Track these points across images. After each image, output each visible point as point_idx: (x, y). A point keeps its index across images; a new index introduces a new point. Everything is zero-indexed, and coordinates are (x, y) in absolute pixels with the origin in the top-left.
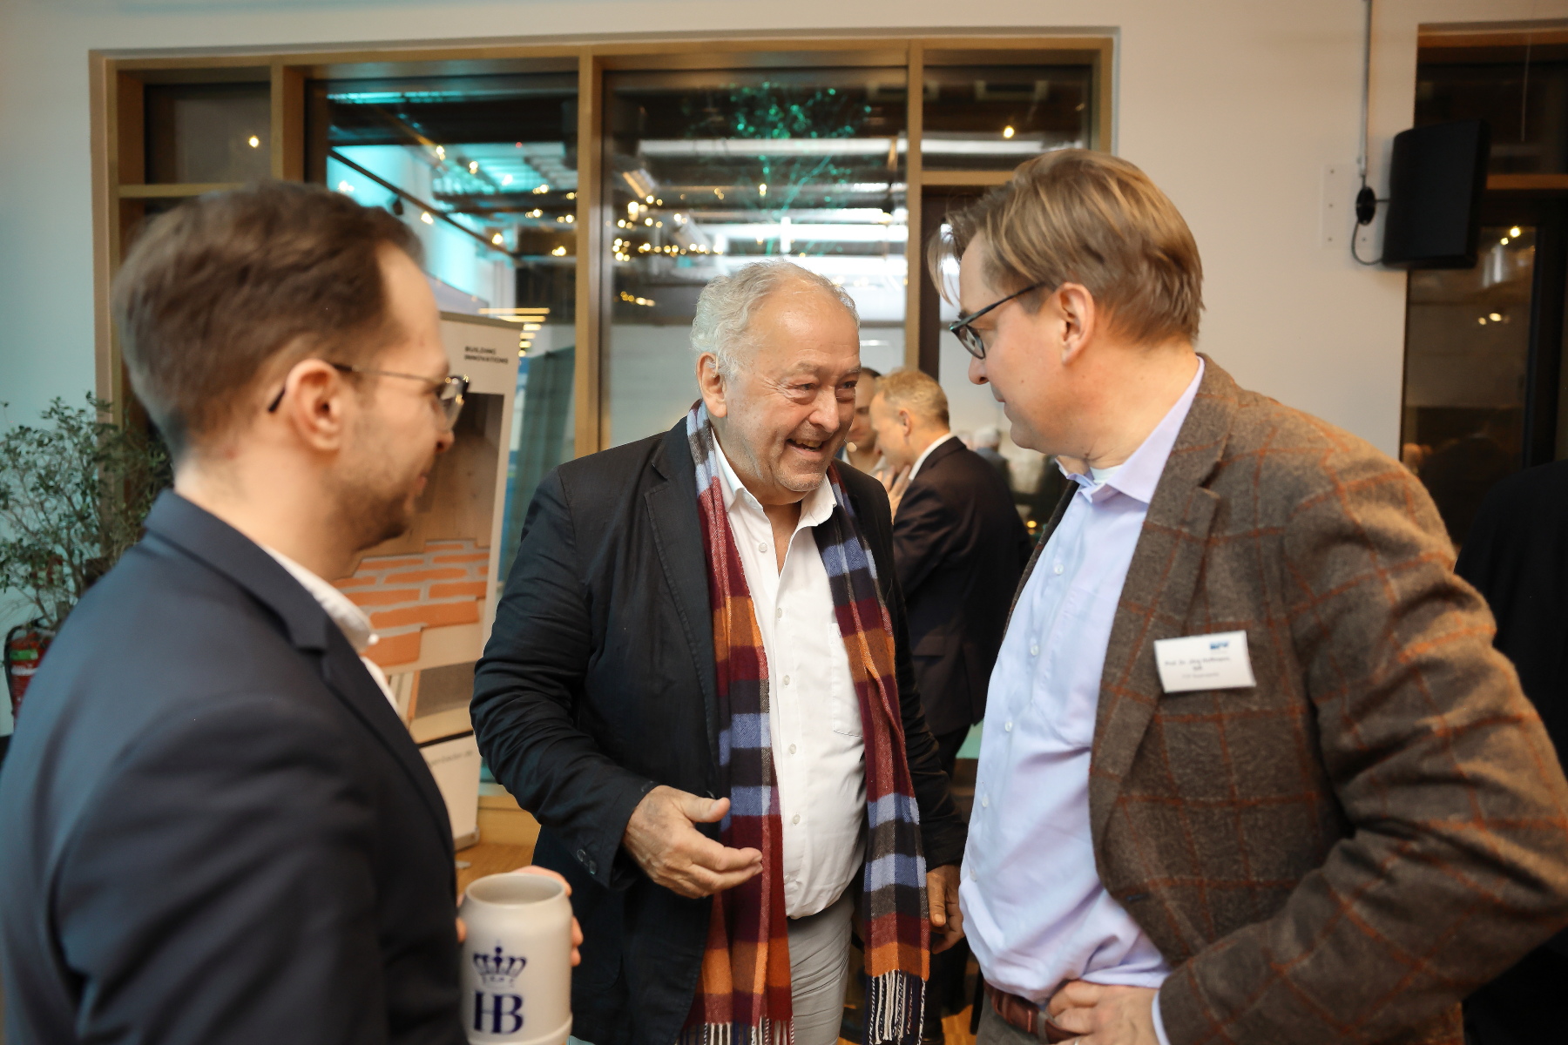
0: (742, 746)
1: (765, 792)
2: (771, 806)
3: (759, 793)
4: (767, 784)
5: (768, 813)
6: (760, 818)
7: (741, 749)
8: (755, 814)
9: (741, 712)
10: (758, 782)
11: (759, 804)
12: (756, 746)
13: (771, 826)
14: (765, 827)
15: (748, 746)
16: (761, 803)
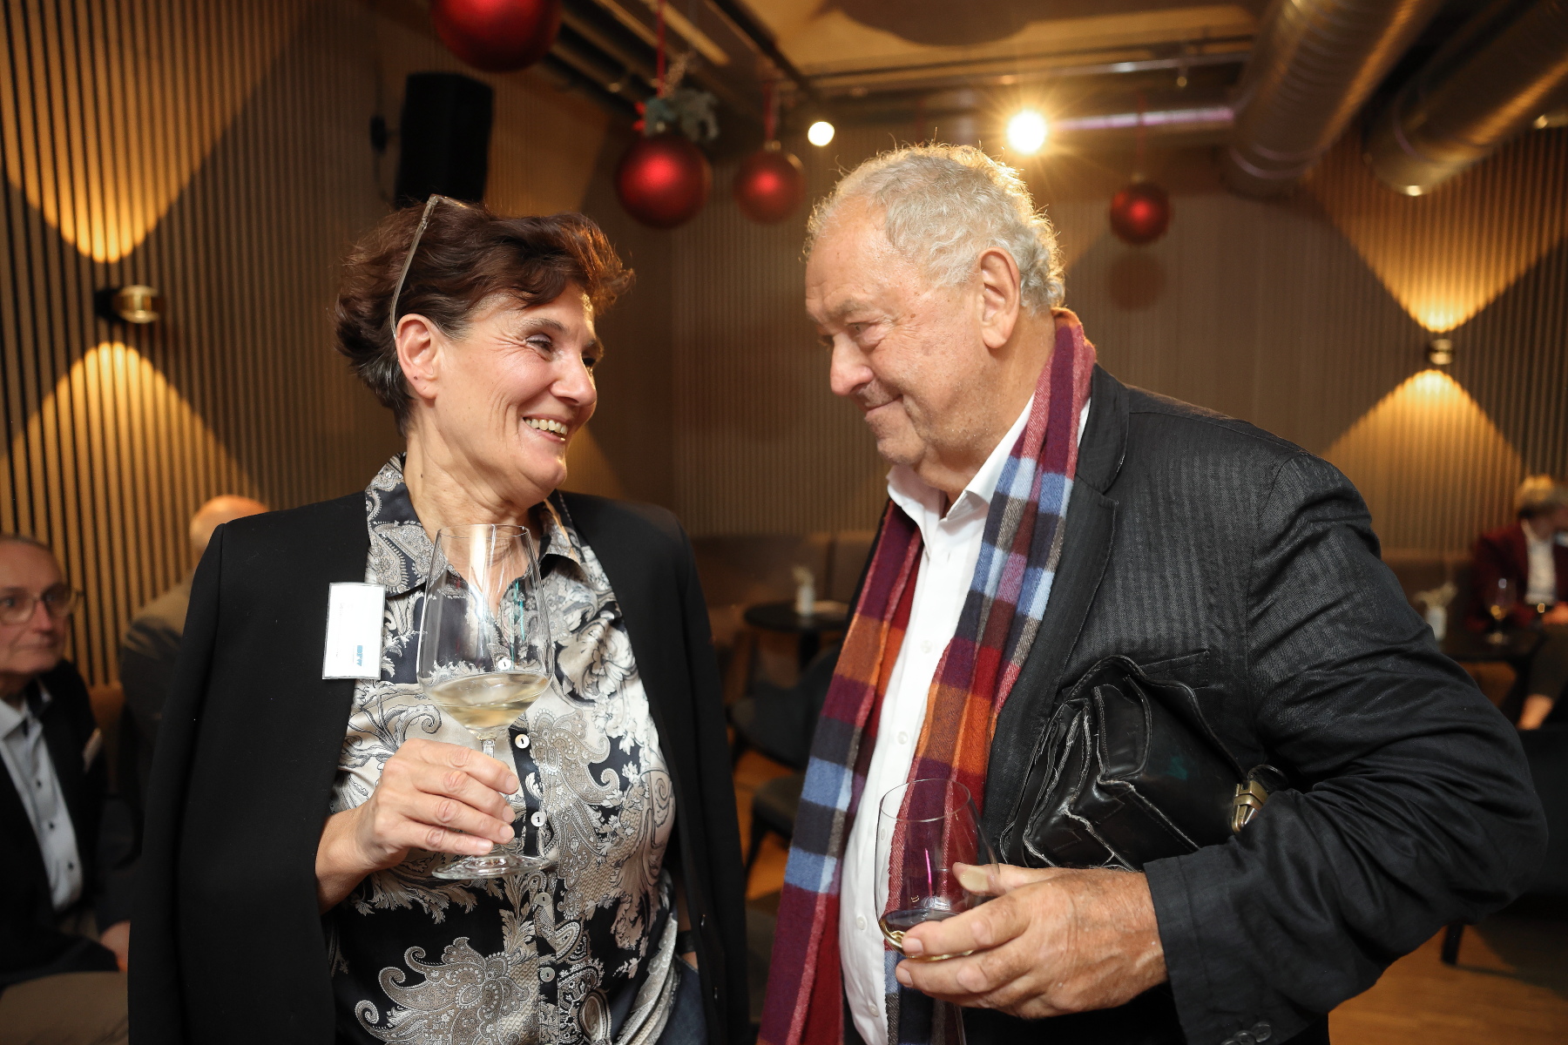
0: (813, 800)
1: (829, 864)
2: (832, 883)
3: (820, 865)
4: (833, 855)
5: (826, 891)
6: (815, 895)
7: (811, 803)
8: (810, 888)
9: (822, 757)
10: (822, 850)
11: (817, 877)
12: (829, 804)
13: (827, 907)
14: (820, 908)
15: (821, 802)
16: (820, 876)
